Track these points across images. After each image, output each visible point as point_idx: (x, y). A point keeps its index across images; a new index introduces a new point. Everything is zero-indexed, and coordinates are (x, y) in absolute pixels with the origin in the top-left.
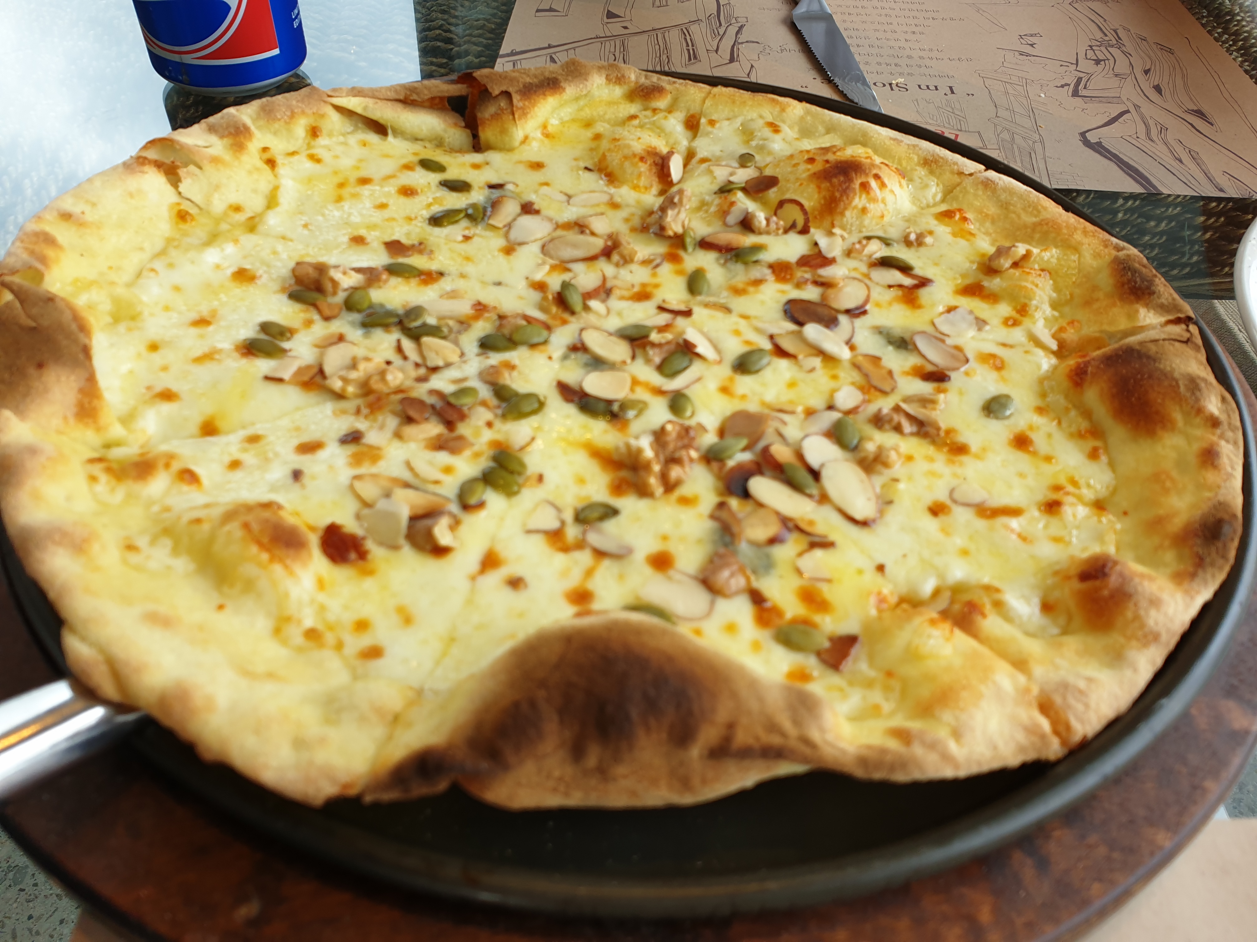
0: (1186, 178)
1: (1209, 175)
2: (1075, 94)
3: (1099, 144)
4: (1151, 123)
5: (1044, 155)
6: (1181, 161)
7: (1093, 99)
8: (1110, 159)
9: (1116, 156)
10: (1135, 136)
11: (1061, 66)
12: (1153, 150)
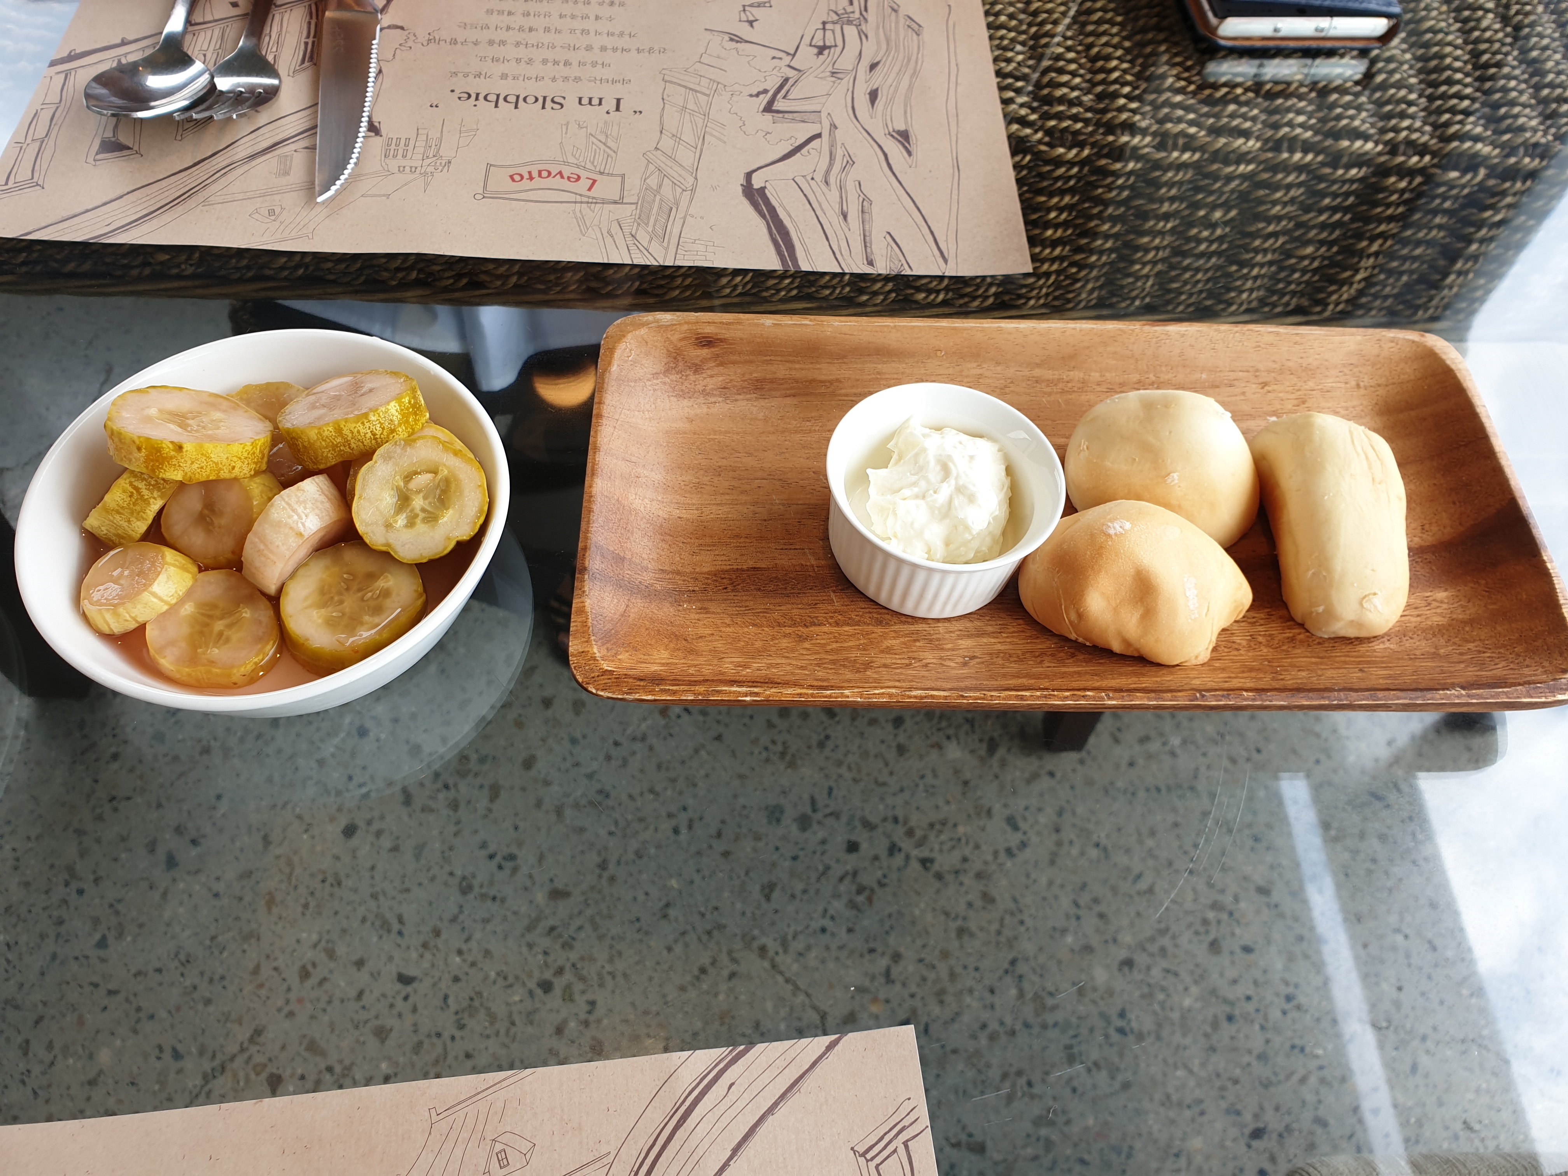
0: (839, 246)
1: (868, 239)
2: (768, 108)
3: (762, 191)
4: (839, 153)
5: (687, 211)
6: (845, 217)
7: (786, 115)
8: (763, 216)
9: (772, 210)
10: (809, 178)
11: (774, 58)
12: (822, 199)
